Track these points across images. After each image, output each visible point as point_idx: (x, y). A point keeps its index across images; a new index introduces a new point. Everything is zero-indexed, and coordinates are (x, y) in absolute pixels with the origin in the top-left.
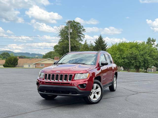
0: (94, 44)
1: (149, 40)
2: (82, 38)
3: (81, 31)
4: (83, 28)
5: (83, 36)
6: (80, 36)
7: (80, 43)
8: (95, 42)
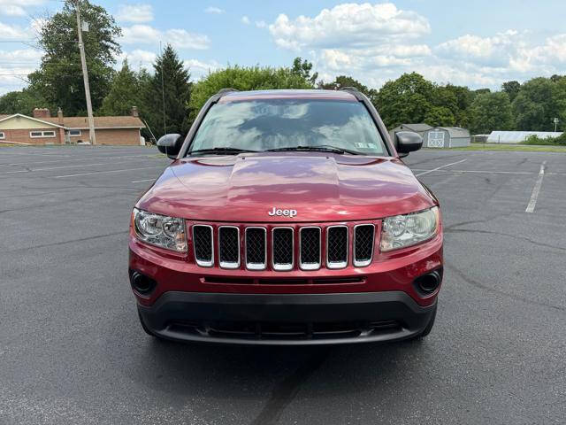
0: (152, 72)
1: (297, 62)
2: (113, 54)
3: (107, 33)
4: (114, 25)
5: (115, 46)
6: (107, 47)
7: (110, 69)
8: (155, 66)
